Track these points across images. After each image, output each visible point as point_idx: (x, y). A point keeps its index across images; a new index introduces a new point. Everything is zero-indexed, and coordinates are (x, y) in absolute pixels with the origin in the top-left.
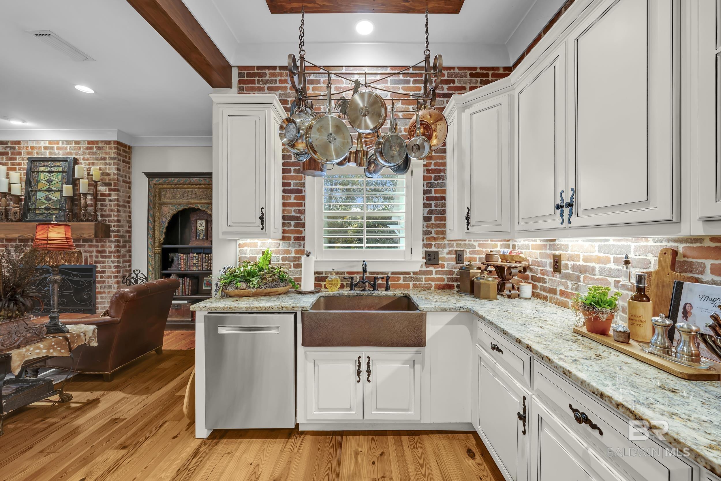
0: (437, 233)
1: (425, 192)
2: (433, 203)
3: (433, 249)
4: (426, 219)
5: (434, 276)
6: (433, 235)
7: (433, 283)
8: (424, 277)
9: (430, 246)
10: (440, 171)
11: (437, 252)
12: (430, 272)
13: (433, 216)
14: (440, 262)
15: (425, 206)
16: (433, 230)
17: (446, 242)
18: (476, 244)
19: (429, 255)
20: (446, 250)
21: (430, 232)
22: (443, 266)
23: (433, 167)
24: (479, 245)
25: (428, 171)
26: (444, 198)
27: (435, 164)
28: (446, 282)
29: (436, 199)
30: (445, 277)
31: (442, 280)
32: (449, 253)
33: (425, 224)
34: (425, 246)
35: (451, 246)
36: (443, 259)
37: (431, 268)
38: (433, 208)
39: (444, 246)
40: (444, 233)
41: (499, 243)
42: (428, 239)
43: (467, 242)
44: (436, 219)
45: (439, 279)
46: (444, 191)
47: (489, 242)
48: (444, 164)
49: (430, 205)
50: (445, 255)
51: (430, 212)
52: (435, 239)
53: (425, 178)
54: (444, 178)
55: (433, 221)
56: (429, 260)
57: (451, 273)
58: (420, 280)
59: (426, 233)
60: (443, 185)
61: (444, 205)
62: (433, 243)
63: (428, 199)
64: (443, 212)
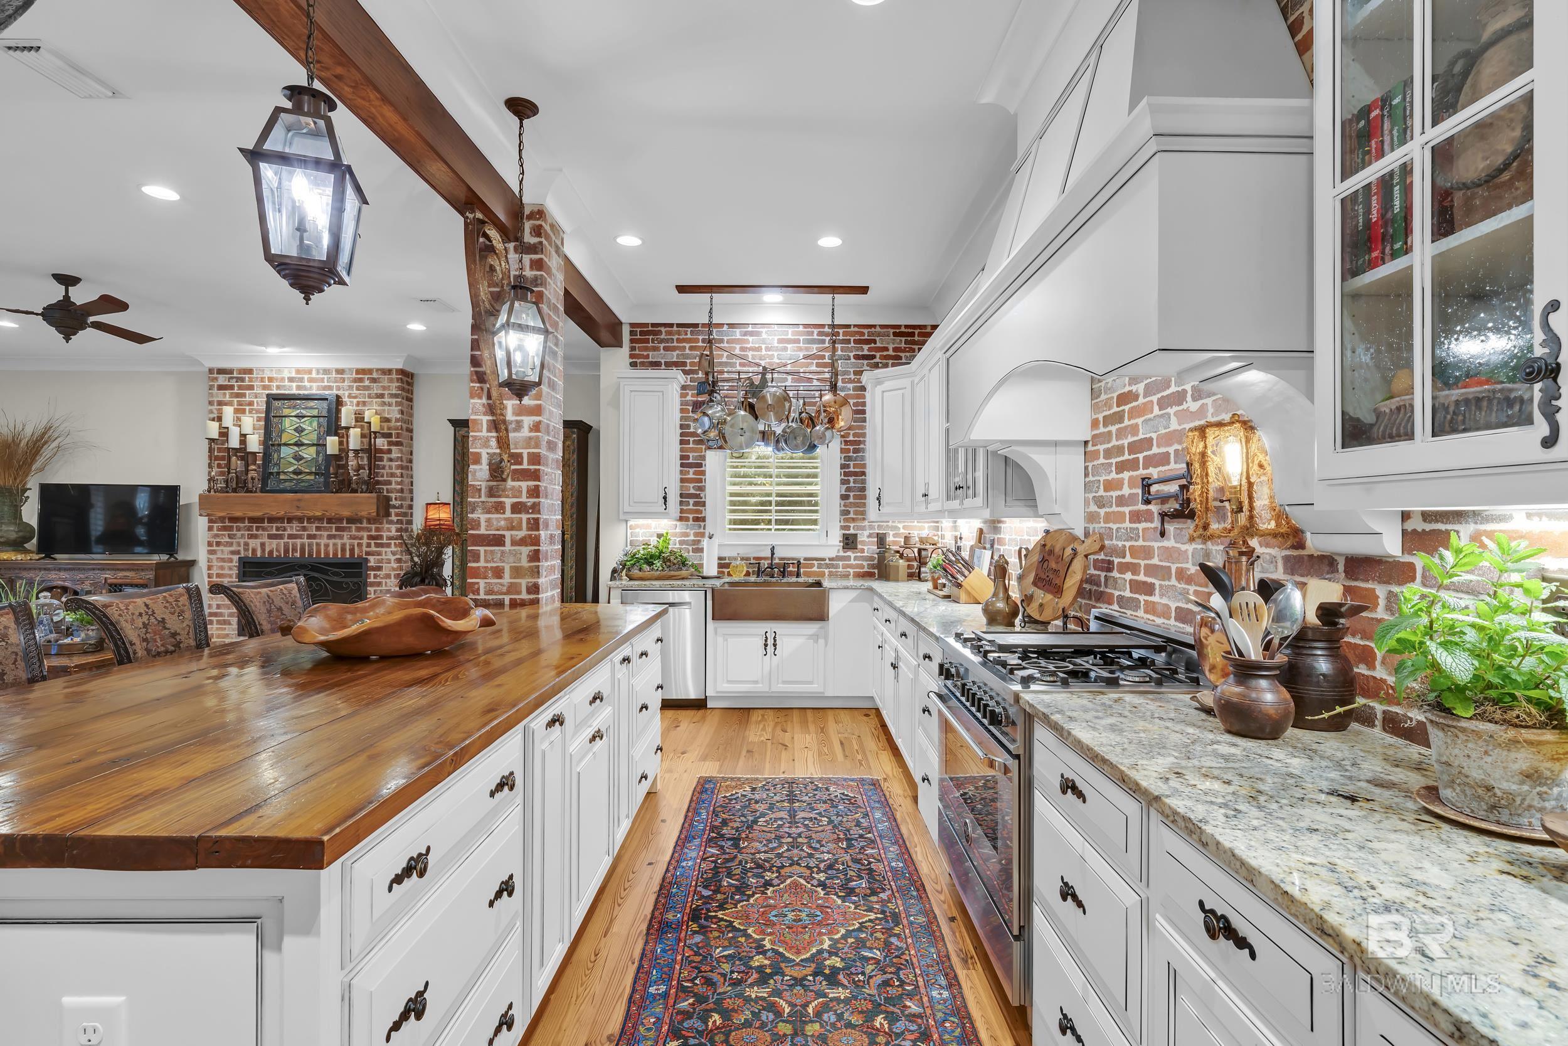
0: (856, 513)
1: (843, 466)
2: (851, 479)
3: (852, 531)
4: (844, 497)
5: (852, 562)
6: (852, 515)
7: (851, 571)
8: (841, 563)
9: (848, 528)
10: (859, 443)
11: (856, 535)
12: (849, 558)
13: (852, 494)
14: (859, 546)
15: (843, 482)
16: (852, 510)
17: (866, 523)
18: (900, 526)
19: (847, 539)
20: (866, 533)
21: (848, 512)
22: (863, 551)
23: (851, 438)
24: (904, 528)
25: (846, 442)
26: (864, 474)
27: (855, 435)
28: (866, 569)
29: (855, 474)
30: (865, 563)
31: (862, 567)
32: (870, 536)
33: (843, 502)
34: (843, 528)
35: (871, 527)
36: (863, 543)
37: (849, 553)
38: (852, 484)
39: (863, 528)
40: (863, 513)
41: (926, 525)
42: (846, 520)
43: (890, 524)
44: (855, 497)
45: (857, 566)
46: (864, 466)
47: (916, 523)
48: (864, 435)
49: (848, 482)
50: (865, 539)
51: (848, 489)
52: (853, 520)
53: (842, 451)
54: (863, 450)
55: (851, 500)
56: (847, 544)
57: (871, 559)
58: (837, 567)
59: (845, 513)
60: (863, 459)
61: (864, 482)
62: (852, 525)
63: (846, 474)
64: (863, 489)
